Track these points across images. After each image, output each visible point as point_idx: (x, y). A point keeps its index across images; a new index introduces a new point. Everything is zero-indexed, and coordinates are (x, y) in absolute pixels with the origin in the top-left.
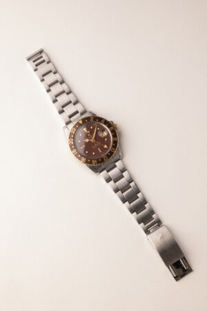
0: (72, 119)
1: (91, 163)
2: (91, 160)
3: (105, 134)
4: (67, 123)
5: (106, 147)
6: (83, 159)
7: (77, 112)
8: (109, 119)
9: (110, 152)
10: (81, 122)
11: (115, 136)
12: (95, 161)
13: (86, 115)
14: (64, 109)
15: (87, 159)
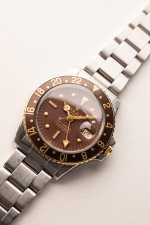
0: (97, 75)
1: (29, 125)
2: (33, 124)
3: (89, 137)
4: (87, 70)
5: (66, 143)
6: (31, 111)
7: (111, 80)
8: (116, 135)
9: (58, 153)
10: (95, 89)
11: (90, 154)
12: (34, 133)
13: (111, 97)
14: (110, 59)
15: (33, 117)
